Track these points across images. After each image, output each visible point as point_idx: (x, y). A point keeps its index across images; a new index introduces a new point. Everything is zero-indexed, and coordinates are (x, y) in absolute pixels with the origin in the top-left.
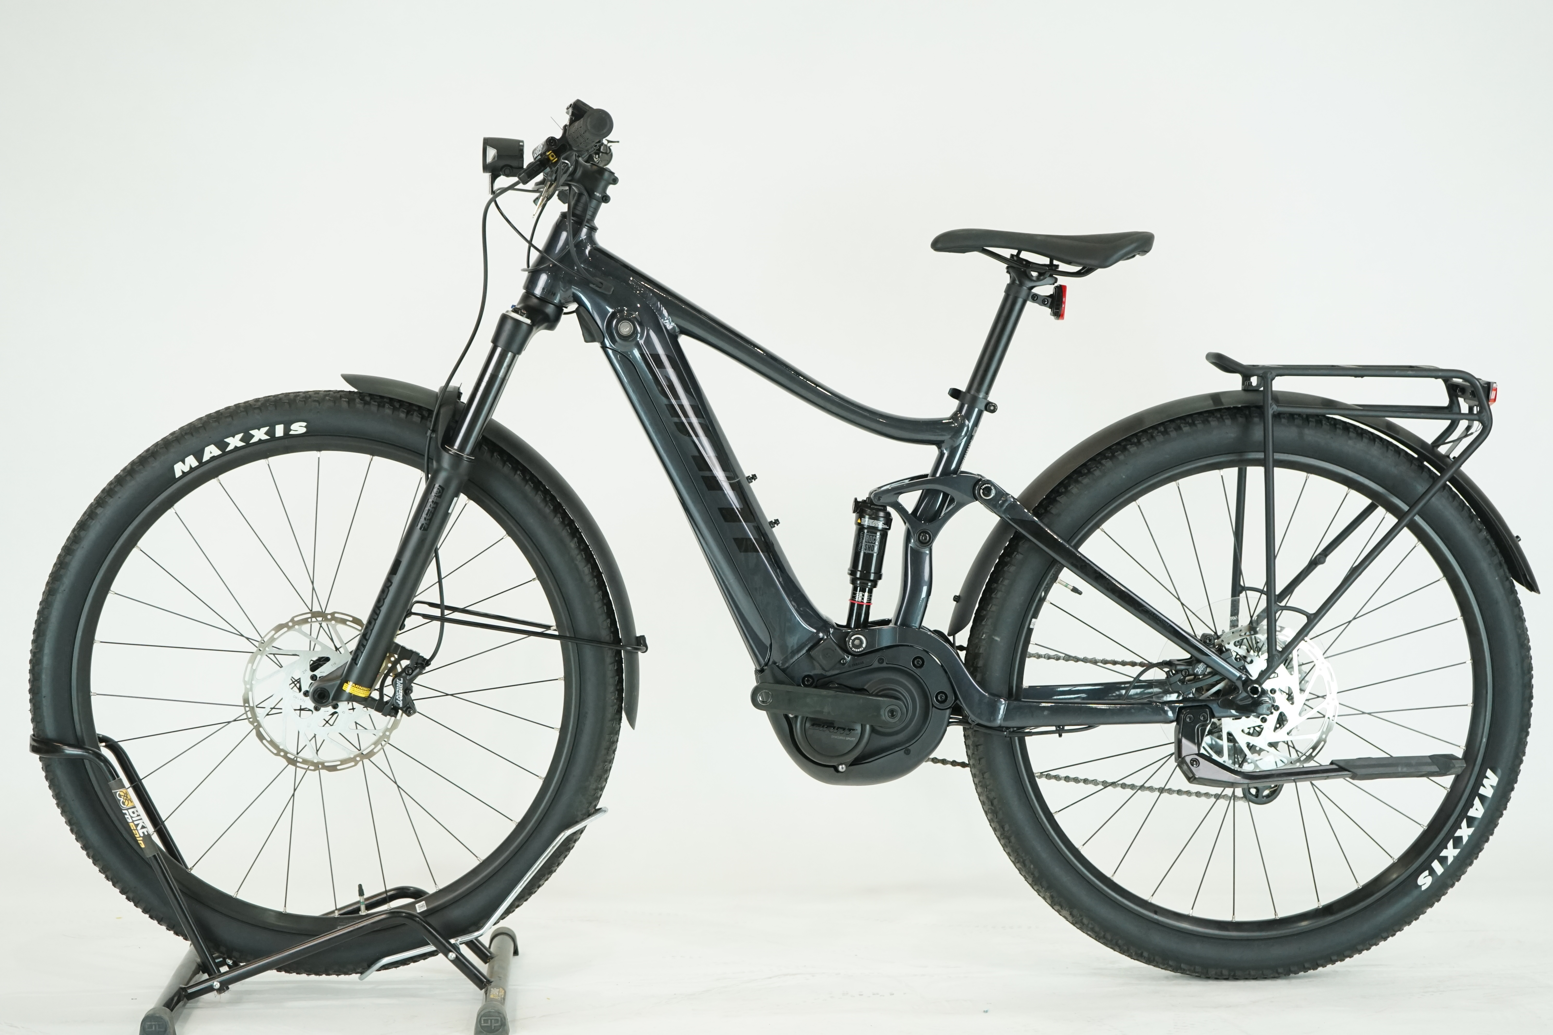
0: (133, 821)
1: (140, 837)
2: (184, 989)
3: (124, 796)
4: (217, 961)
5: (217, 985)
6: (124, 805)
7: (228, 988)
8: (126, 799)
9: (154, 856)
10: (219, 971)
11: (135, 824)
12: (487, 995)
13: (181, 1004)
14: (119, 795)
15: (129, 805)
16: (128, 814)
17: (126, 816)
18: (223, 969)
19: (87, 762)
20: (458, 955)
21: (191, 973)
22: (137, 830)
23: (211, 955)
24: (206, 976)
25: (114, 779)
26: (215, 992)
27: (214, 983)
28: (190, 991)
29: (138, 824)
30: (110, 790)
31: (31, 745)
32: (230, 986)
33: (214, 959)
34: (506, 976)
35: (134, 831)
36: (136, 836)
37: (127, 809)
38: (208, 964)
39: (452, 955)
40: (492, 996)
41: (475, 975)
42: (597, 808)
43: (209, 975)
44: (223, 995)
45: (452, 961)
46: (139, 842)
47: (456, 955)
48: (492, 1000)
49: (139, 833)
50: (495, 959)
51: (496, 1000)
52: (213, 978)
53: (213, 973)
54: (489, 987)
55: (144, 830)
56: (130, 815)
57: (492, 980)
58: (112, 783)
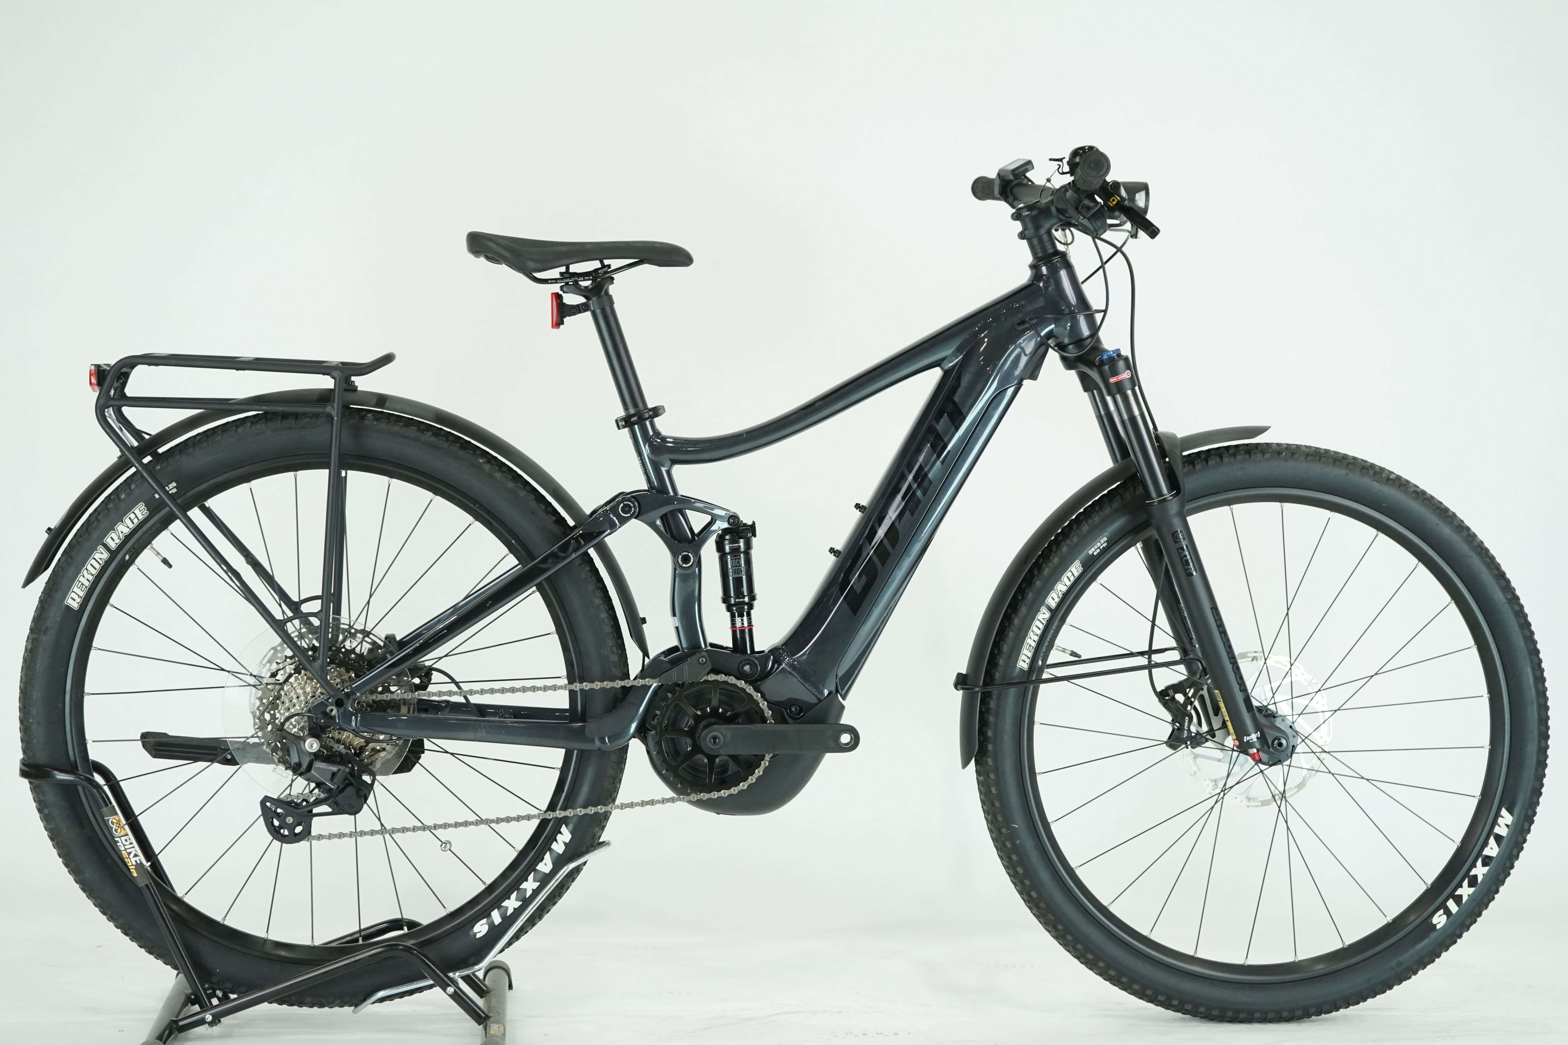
0: (126, 850)
1: (133, 865)
2: (176, 1022)
3: (117, 823)
4: (208, 992)
5: (209, 1018)
6: (117, 832)
7: (220, 1021)
8: (119, 827)
9: (147, 885)
10: (211, 1003)
11: (127, 852)
12: (487, 1031)
13: (172, 1037)
14: (112, 822)
15: (121, 833)
16: (120, 841)
17: (118, 844)
18: (215, 1001)
19: (80, 788)
20: (457, 990)
21: (180, 1005)
22: (130, 859)
23: (203, 986)
24: (196, 1008)
25: (107, 805)
26: (207, 1025)
27: (206, 1015)
28: (181, 1023)
29: (130, 853)
30: (103, 817)
31: (21, 770)
32: (222, 1019)
33: (205, 990)
34: (504, 1011)
35: (126, 859)
36: (128, 864)
37: (120, 837)
38: (200, 996)
39: (451, 990)
40: (492, 1032)
41: (474, 1009)
42: (601, 840)
43: (201, 1007)
44: (215, 1028)
45: (450, 996)
46: (131, 870)
47: (455, 990)
48: (493, 1036)
49: (132, 862)
50: (492, 993)
51: (497, 1036)
52: (205, 1010)
53: (205, 1006)
54: (488, 1022)
55: (137, 859)
56: (122, 843)
57: (490, 1015)
58: (105, 809)
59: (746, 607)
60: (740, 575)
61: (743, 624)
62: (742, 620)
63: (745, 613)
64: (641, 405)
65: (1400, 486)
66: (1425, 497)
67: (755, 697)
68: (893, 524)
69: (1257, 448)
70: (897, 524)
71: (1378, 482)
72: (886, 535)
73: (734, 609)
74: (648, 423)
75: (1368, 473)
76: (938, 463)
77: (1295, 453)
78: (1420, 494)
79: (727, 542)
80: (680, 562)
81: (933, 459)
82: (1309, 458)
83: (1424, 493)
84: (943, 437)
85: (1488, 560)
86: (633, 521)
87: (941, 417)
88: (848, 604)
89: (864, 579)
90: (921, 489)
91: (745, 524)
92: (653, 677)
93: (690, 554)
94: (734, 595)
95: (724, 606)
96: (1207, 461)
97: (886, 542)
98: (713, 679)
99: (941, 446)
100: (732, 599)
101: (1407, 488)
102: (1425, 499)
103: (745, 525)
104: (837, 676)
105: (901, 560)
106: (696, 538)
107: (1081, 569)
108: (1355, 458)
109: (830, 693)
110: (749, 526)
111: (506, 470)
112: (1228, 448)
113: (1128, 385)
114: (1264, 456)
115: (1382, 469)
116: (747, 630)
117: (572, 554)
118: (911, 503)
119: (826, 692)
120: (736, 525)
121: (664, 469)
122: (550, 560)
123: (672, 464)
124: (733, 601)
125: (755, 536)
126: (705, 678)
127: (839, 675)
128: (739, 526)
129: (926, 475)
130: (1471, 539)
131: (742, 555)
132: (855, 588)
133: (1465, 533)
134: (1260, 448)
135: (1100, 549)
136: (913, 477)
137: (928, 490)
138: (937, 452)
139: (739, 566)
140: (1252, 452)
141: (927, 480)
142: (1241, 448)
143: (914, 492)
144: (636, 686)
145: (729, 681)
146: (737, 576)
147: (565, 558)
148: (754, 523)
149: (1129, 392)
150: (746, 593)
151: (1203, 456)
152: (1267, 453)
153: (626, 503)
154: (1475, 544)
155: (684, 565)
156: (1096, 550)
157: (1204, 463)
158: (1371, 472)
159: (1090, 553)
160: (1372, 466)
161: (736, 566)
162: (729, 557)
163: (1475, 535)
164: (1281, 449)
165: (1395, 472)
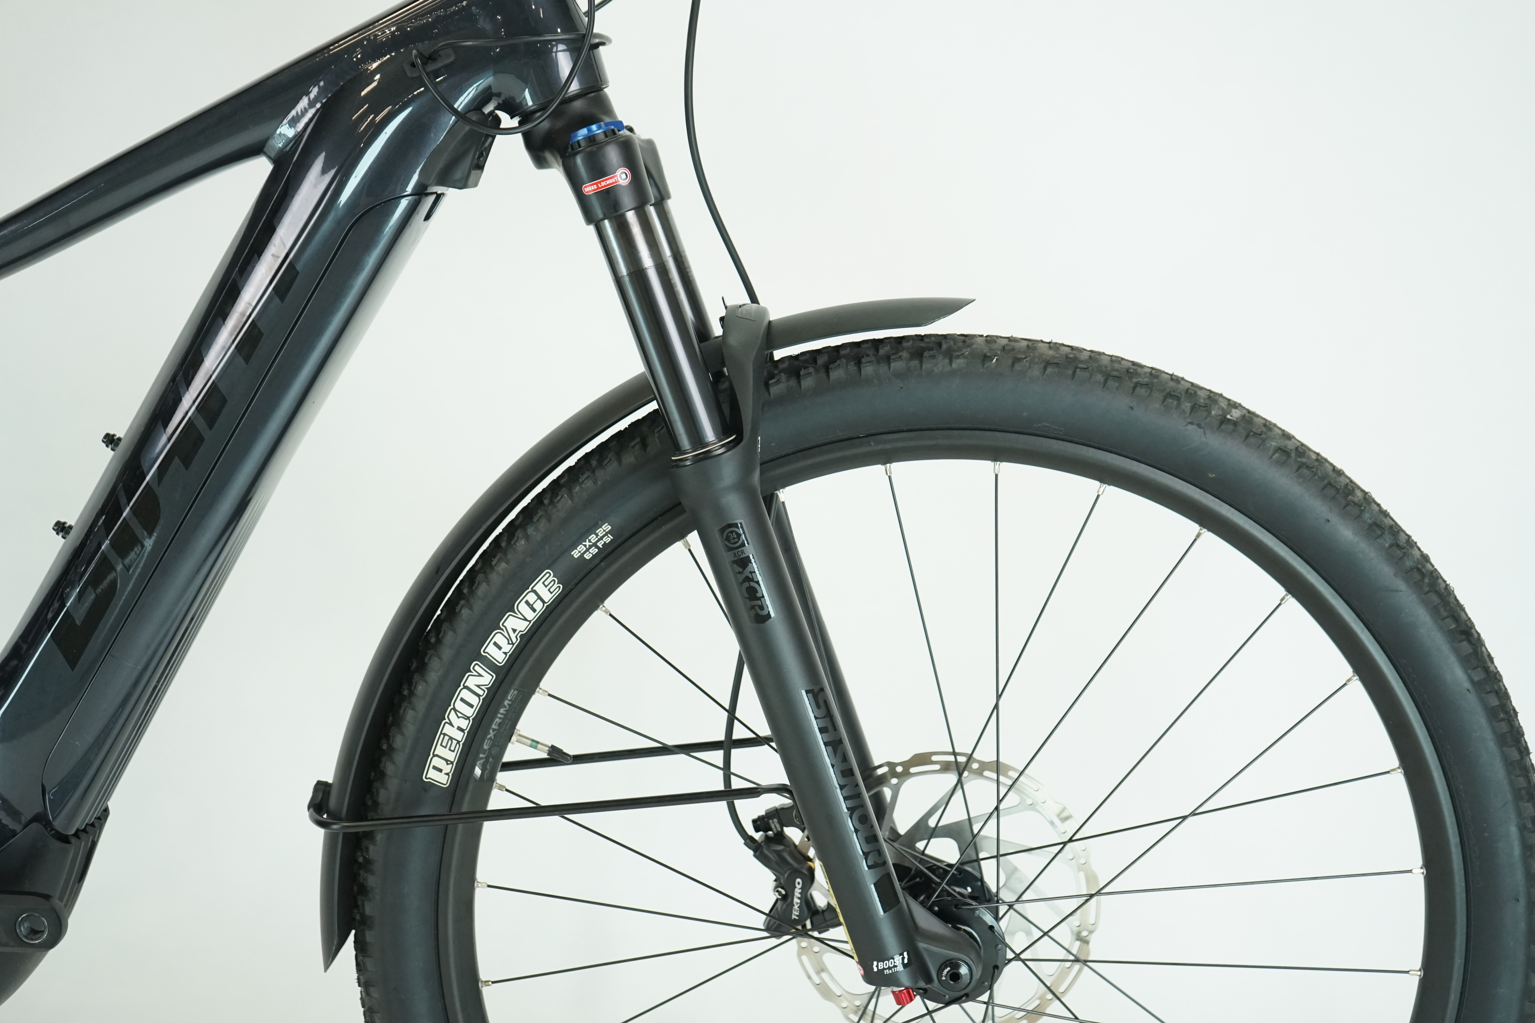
65: (1247, 436)
66: (1304, 460)
69: (940, 345)
71: (1199, 426)
75: (1179, 405)
77: (1019, 360)
78: (1293, 455)
82: (1049, 370)
83: (1302, 450)
85: (1435, 599)
89: (90, 596)
96: (827, 370)
101: (1264, 441)
102: (1301, 466)
107: (557, 588)
108: (1155, 373)
112: (876, 343)
113: (627, 200)
114: (951, 363)
115: (1213, 397)
118: (184, 443)
130: (1399, 553)
132: (73, 614)
133: (1387, 541)
134: (944, 346)
135: (597, 547)
140: (926, 354)
142: (905, 344)
149: (631, 217)
151: (821, 361)
152: (958, 357)
154: (1409, 563)
156: (587, 550)
157: (823, 375)
158: (1187, 406)
159: (576, 554)
160: (1192, 390)
163: (1410, 543)
164: (991, 350)
165: (1244, 405)
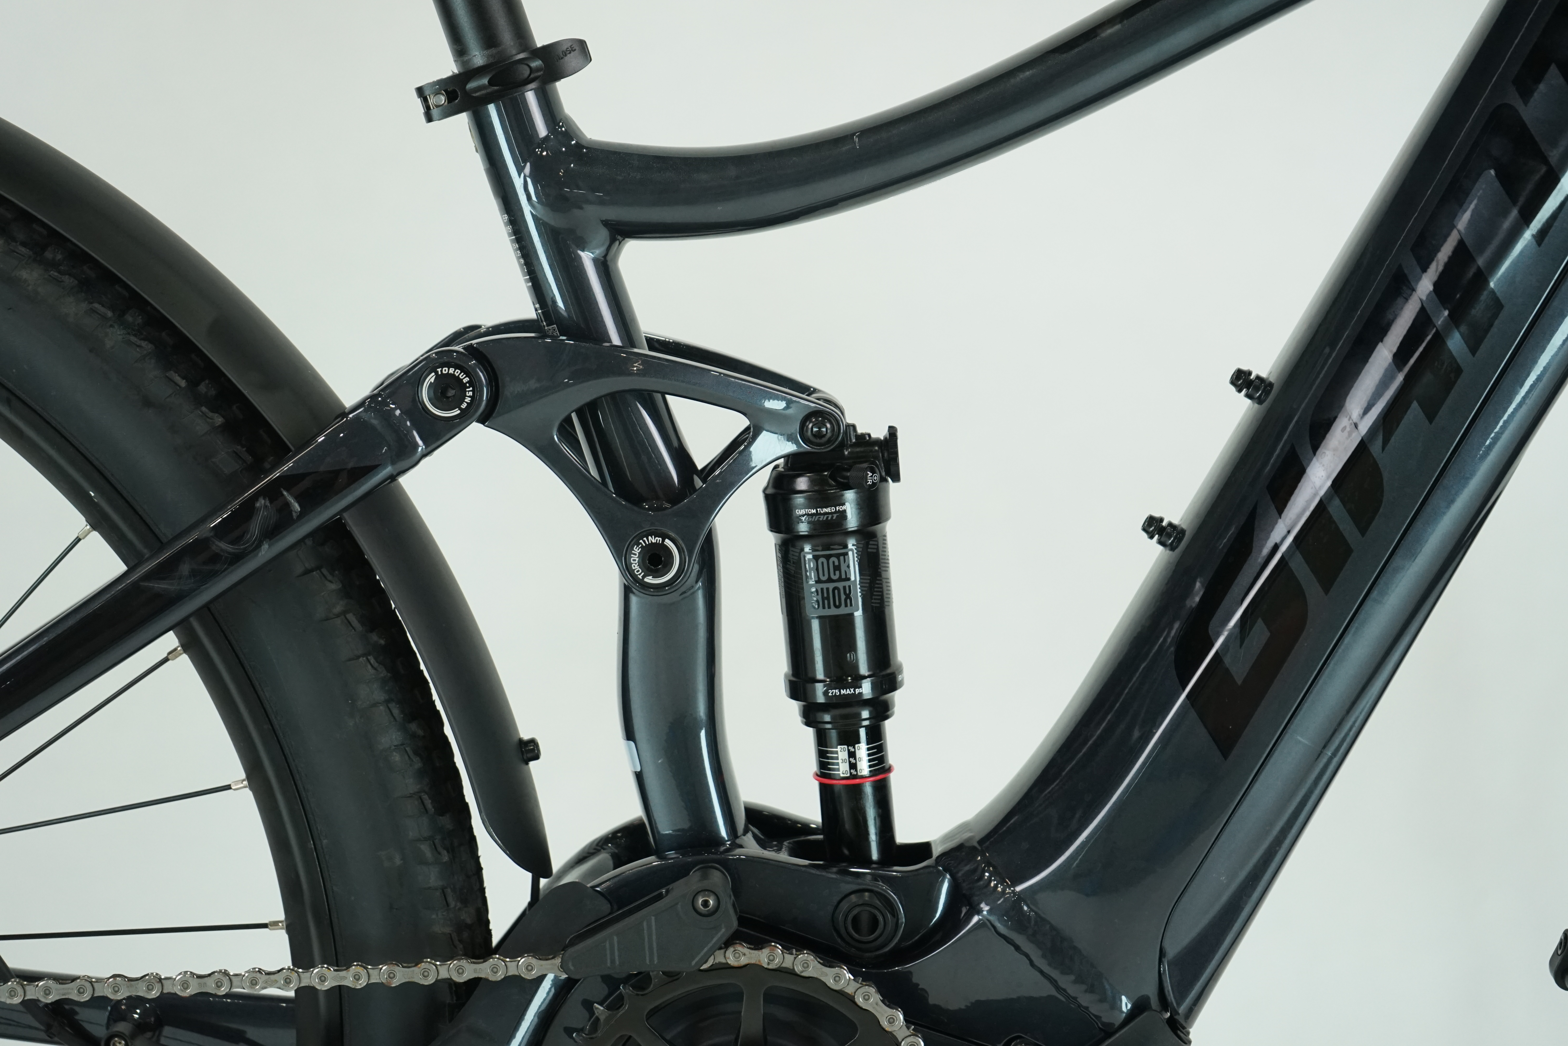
59: (865, 714)
60: (843, 611)
61: (853, 766)
62: (852, 755)
63: (862, 732)
64: (507, 37)
67: (885, 1024)
68: (1362, 448)
70: (1376, 448)
72: (1338, 484)
73: (827, 718)
74: (531, 97)
76: (1528, 235)
79: (799, 500)
80: (635, 567)
81: (1507, 224)
84: (1543, 147)
86: (475, 430)
87: (1538, 80)
88: (1202, 716)
89: (1260, 633)
90: (1463, 328)
91: (863, 436)
92: (542, 951)
93: (668, 542)
94: (826, 674)
95: (795, 707)
97: (1336, 509)
98: (743, 961)
99: (1537, 177)
100: (820, 688)
103: (864, 440)
104: (1162, 954)
105: (1389, 568)
106: (698, 483)
109: (1140, 1007)
110: (877, 442)
111: (59, 257)
116: (868, 789)
117: (259, 546)
118: (1428, 378)
119: (1126, 1004)
120: (829, 441)
121: (587, 258)
122: (185, 568)
123: (613, 240)
124: (820, 693)
125: (896, 478)
126: (719, 958)
127: (1173, 950)
128: (843, 445)
129: (1482, 278)
131: (851, 543)
132: (1227, 660)
136: (1436, 285)
137: (1487, 331)
138: (1522, 200)
139: (840, 580)
141: (1484, 296)
143: (1439, 340)
144: (486, 980)
145: (798, 969)
146: (833, 611)
147: (237, 559)
148: (893, 432)
150: (864, 670)
153: (445, 370)
155: (649, 580)
161: (830, 580)
162: (807, 548)
